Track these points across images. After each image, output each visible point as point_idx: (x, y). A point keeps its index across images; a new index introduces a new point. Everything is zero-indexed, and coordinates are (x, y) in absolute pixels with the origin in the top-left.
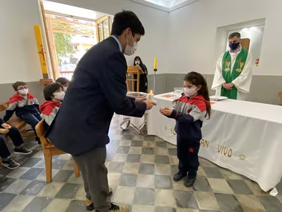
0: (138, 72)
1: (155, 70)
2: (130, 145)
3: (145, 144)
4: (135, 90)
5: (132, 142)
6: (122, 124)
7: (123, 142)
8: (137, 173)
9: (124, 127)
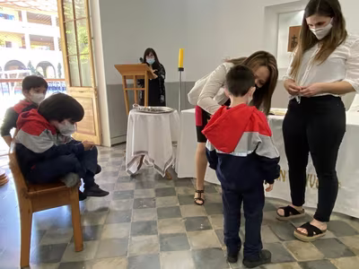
0: (145, 74)
1: (181, 69)
2: (153, 195)
3: (180, 190)
4: (142, 104)
5: (157, 191)
6: (129, 165)
7: (139, 193)
8: (185, 231)
9: (133, 169)
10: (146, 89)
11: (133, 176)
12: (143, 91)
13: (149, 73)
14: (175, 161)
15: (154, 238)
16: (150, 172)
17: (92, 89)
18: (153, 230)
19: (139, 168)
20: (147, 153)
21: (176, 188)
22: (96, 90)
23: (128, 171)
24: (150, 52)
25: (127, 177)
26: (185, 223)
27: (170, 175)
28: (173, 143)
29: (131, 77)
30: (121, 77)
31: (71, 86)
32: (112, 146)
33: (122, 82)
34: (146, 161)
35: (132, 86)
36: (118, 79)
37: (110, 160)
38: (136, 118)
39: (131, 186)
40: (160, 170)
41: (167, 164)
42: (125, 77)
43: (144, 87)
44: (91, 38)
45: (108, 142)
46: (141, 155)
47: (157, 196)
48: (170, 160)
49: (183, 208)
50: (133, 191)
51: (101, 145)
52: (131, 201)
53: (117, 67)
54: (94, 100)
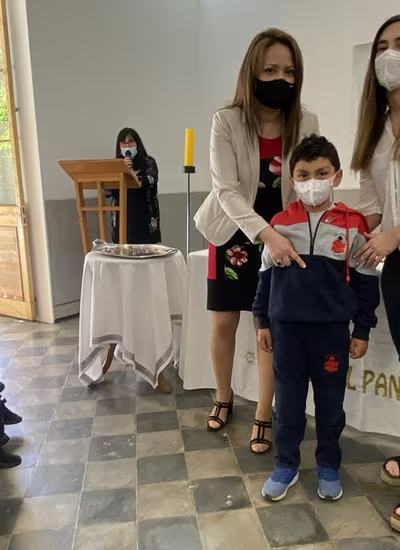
0: (120, 178)
1: (190, 170)
2: (131, 428)
3: (188, 418)
5: (140, 418)
6: (84, 364)
7: (103, 424)
8: (193, 512)
9: (94, 373)
10: (122, 208)
11: (94, 387)
13: (128, 177)
14: (178, 355)
15: (128, 529)
16: (128, 377)
17: (17, 210)
18: (126, 509)
19: (105, 370)
20: (120, 339)
21: (179, 412)
22: (24, 211)
23: (84, 377)
24: (128, 135)
25: (78, 390)
26: (196, 493)
27: (168, 384)
28: (173, 317)
29: (92, 186)
30: (71, 184)
32: (57, 321)
33: (74, 194)
35: (94, 202)
36: (68, 189)
38: (98, 268)
39: (88, 407)
40: (147, 373)
41: (160, 362)
42: (80, 187)
43: (117, 204)
44: (14, 110)
45: (48, 313)
46: (108, 345)
47: (140, 429)
48: (168, 354)
49: (190, 457)
50: (90, 421)
51: (36, 319)
52: (86, 441)
53: (64, 165)
54: (21, 231)
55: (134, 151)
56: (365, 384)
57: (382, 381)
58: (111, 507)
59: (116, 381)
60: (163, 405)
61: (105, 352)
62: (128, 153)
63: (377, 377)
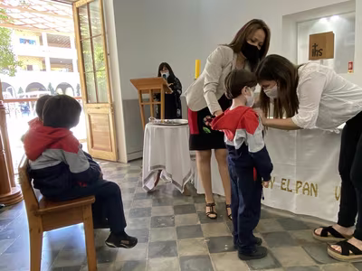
0: (161, 87)
2: (171, 212)
3: (199, 207)
5: (175, 208)
6: (146, 180)
7: (157, 211)
8: (208, 253)
9: (150, 185)
10: (162, 103)
11: (150, 192)
12: (159, 105)
13: (165, 86)
14: (194, 176)
15: (174, 261)
16: (167, 188)
17: (109, 105)
18: (173, 251)
19: (156, 184)
20: (164, 167)
22: (112, 105)
23: (145, 187)
24: (164, 66)
25: (143, 194)
26: (208, 243)
27: (189, 191)
28: (191, 156)
29: (147, 92)
30: (137, 91)
31: (87, 102)
32: (129, 162)
33: (137, 96)
34: (164, 177)
37: (127, 176)
38: (152, 131)
39: (148, 203)
40: (178, 185)
41: (185, 179)
42: (141, 92)
43: (160, 101)
44: (107, 55)
45: (124, 158)
46: (157, 170)
47: (176, 213)
48: (189, 175)
49: (204, 226)
50: (150, 208)
51: (118, 161)
52: (149, 219)
53: (133, 81)
54: (110, 116)
55: (167, 74)
56: (297, 188)
57: (306, 187)
58: (164, 249)
59: (161, 190)
60: (187, 201)
61: (156, 175)
62: (164, 75)
63: (303, 184)
